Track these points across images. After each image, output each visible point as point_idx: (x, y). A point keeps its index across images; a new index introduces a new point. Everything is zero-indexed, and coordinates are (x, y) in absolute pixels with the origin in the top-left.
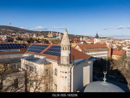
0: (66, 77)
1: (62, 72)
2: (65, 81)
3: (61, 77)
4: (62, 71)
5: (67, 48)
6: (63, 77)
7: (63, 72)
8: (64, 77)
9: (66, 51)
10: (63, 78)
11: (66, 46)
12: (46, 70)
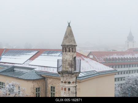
0: (69, 89)
1: (63, 83)
2: (68, 94)
3: (62, 90)
4: (63, 81)
5: (70, 49)
6: (65, 89)
7: (65, 82)
8: (67, 90)
9: (69, 53)
10: (65, 91)
11: (69, 47)
12: (37, 89)
